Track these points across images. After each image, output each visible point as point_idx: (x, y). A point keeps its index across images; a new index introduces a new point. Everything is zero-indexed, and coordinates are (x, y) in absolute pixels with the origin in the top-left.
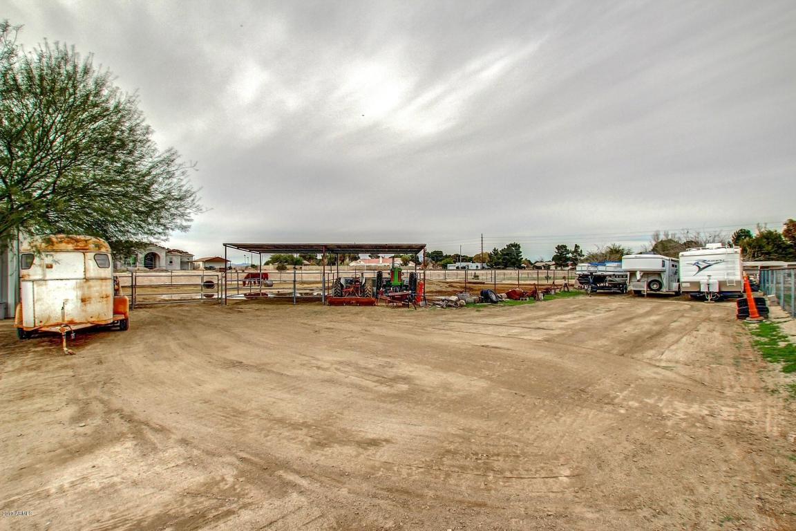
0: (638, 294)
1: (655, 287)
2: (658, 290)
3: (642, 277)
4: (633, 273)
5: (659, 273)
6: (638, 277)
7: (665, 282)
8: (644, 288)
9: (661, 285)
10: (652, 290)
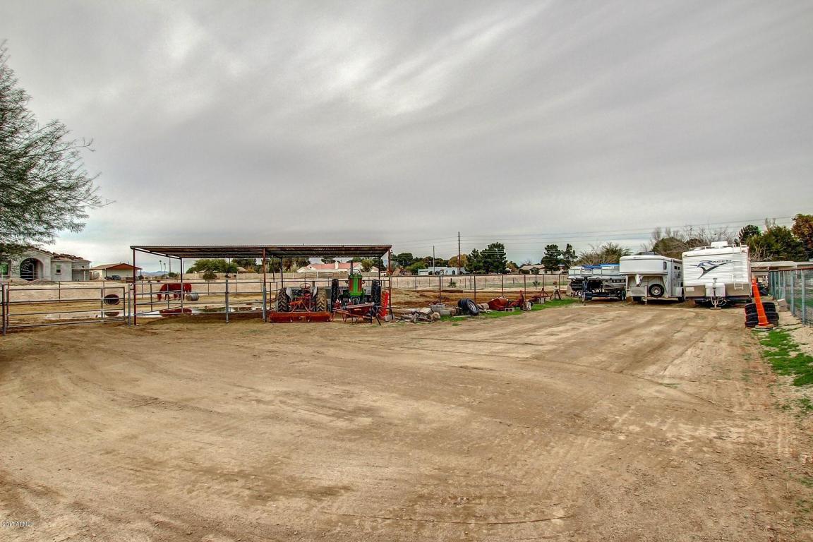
0: (638, 300)
1: (656, 292)
2: (660, 296)
3: (642, 281)
4: (632, 277)
5: (660, 277)
6: (638, 281)
7: (667, 286)
8: (644, 294)
9: (662, 290)
10: (653, 295)
